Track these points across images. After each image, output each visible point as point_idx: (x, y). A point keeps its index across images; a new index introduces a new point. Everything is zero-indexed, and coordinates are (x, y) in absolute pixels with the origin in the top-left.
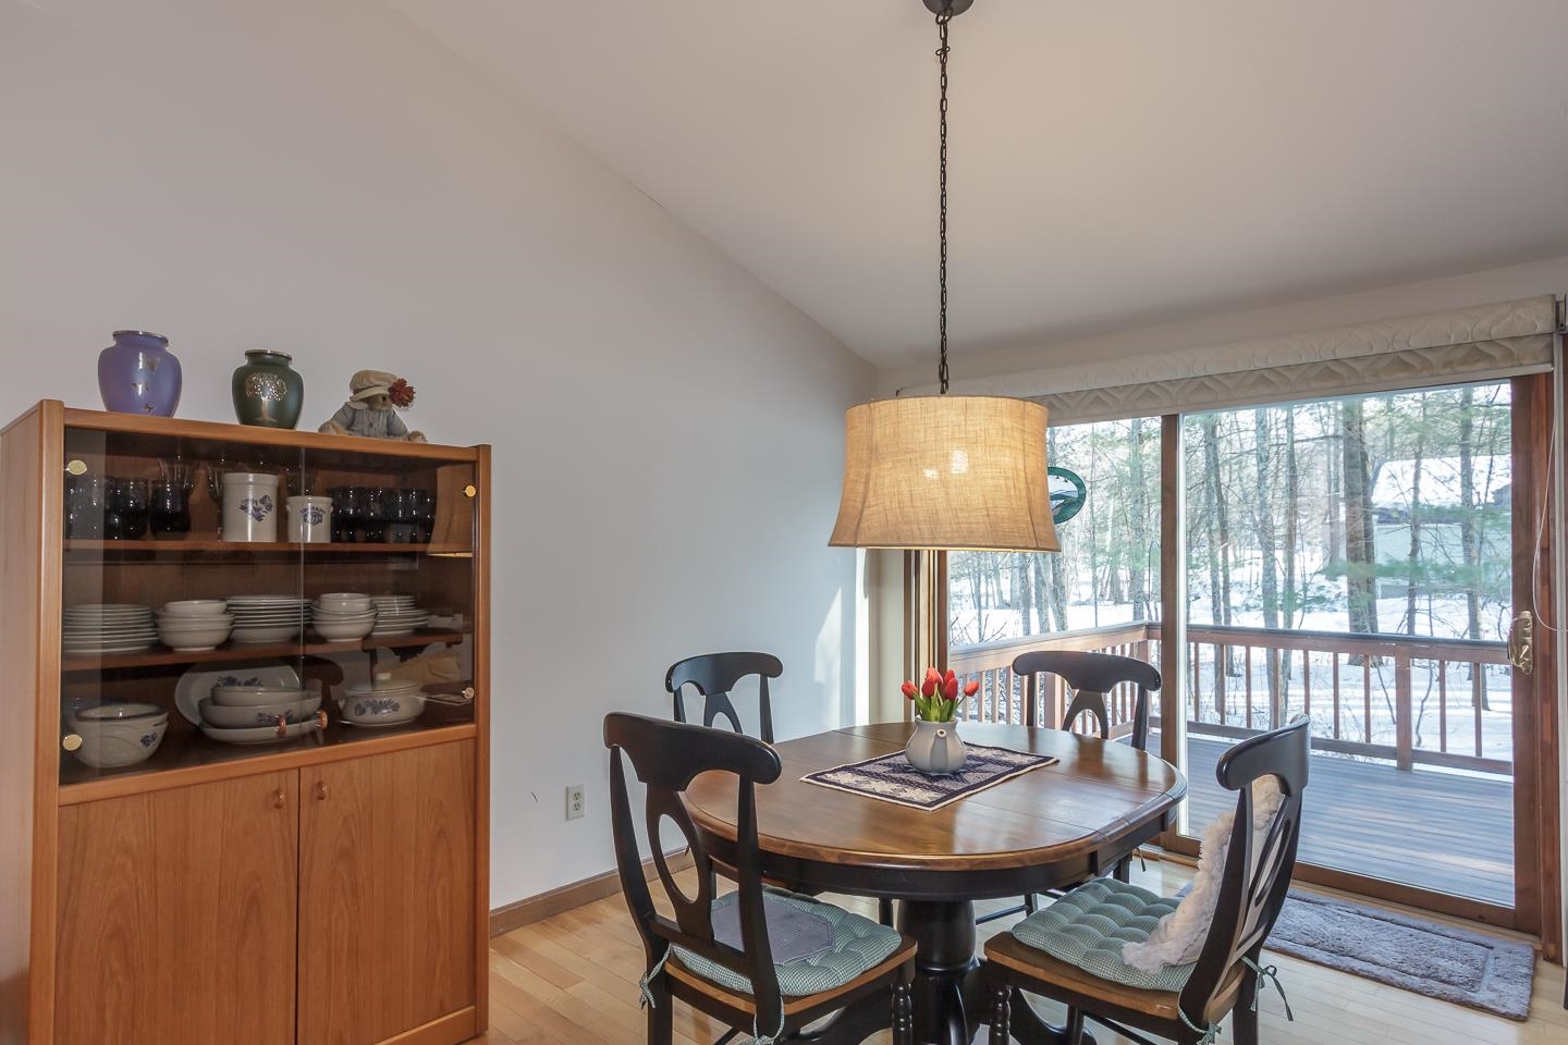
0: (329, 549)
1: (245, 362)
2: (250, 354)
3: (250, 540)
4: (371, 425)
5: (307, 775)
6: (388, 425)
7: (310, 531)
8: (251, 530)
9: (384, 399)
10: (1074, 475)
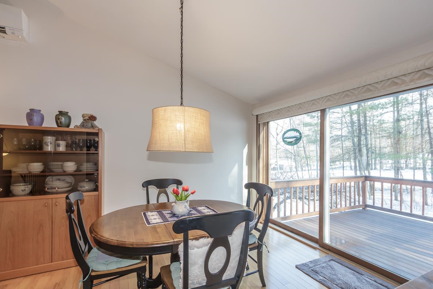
0: (65, 152)
1: (58, 113)
2: (59, 112)
3: (49, 150)
4: (87, 125)
5: (54, 201)
6: (92, 125)
7: (62, 148)
8: (49, 148)
9: (88, 119)
10: (299, 131)
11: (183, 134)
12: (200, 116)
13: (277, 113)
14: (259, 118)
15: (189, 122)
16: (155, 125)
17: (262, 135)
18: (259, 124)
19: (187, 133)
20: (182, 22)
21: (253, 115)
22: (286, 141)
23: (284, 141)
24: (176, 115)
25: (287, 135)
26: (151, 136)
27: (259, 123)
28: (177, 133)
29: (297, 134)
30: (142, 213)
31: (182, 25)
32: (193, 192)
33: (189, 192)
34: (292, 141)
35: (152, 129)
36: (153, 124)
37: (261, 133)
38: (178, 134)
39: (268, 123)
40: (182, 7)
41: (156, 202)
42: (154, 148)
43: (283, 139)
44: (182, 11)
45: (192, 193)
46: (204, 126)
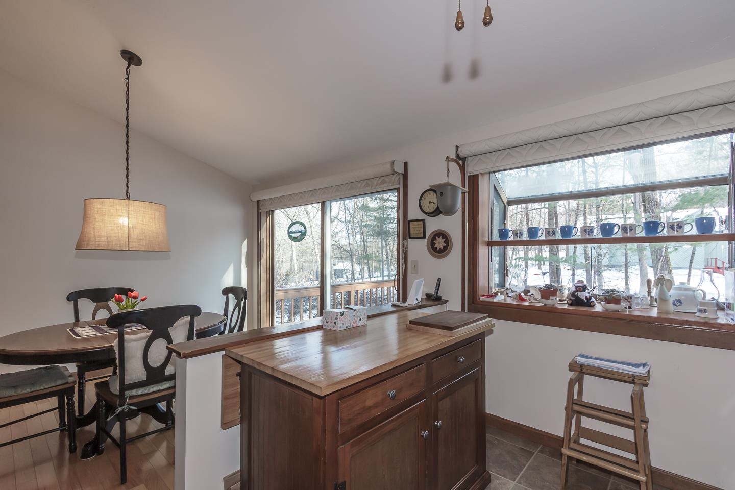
10: (303, 224)
11: (127, 231)
12: (150, 211)
13: (289, 199)
14: (261, 205)
15: (135, 218)
16: (87, 219)
17: (265, 226)
18: (261, 213)
19: (132, 229)
20: (128, 95)
21: (251, 200)
22: (291, 236)
23: (290, 237)
24: (117, 210)
25: (292, 229)
26: (82, 233)
27: (260, 211)
28: (118, 230)
29: (302, 228)
30: (68, 330)
31: (128, 100)
32: (144, 298)
33: (139, 300)
34: (297, 237)
35: (83, 224)
36: (85, 217)
37: (263, 225)
38: (120, 231)
39: (273, 211)
40: (128, 78)
41: (91, 319)
42: (86, 246)
43: (289, 233)
44: (128, 83)
45: (143, 300)
46: (156, 221)
